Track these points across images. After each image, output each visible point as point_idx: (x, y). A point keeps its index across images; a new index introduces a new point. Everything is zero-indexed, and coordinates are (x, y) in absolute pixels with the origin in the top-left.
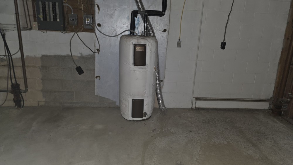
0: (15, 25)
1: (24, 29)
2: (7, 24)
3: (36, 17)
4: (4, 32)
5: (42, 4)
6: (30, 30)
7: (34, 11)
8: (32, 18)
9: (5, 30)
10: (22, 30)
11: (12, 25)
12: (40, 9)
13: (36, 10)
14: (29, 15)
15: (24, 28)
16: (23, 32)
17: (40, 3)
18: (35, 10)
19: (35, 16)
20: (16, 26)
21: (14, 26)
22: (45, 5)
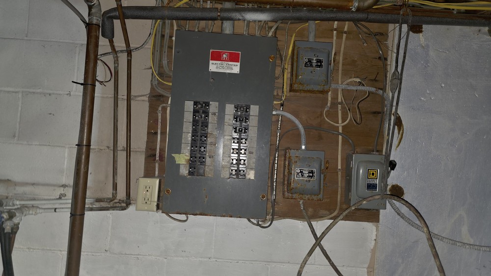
0: (64, 186)
1: (97, 205)
2: (33, 184)
3: (157, 158)
4: (16, 220)
5: (195, 112)
6: (124, 209)
7: (152, 134)
8: (139, 162)
9: (22, 209)
10: (91, 209)
11: (54, 185)
12: (184, 130)
13: (159, 132)
14: (128, 150)
15: (99, 200)
16: (90, 218)
17: (189, 106)
18: (156, 133)
19: (150, 156)
20: (69, 193)
21: (61, 191)
22: (207, 116)
